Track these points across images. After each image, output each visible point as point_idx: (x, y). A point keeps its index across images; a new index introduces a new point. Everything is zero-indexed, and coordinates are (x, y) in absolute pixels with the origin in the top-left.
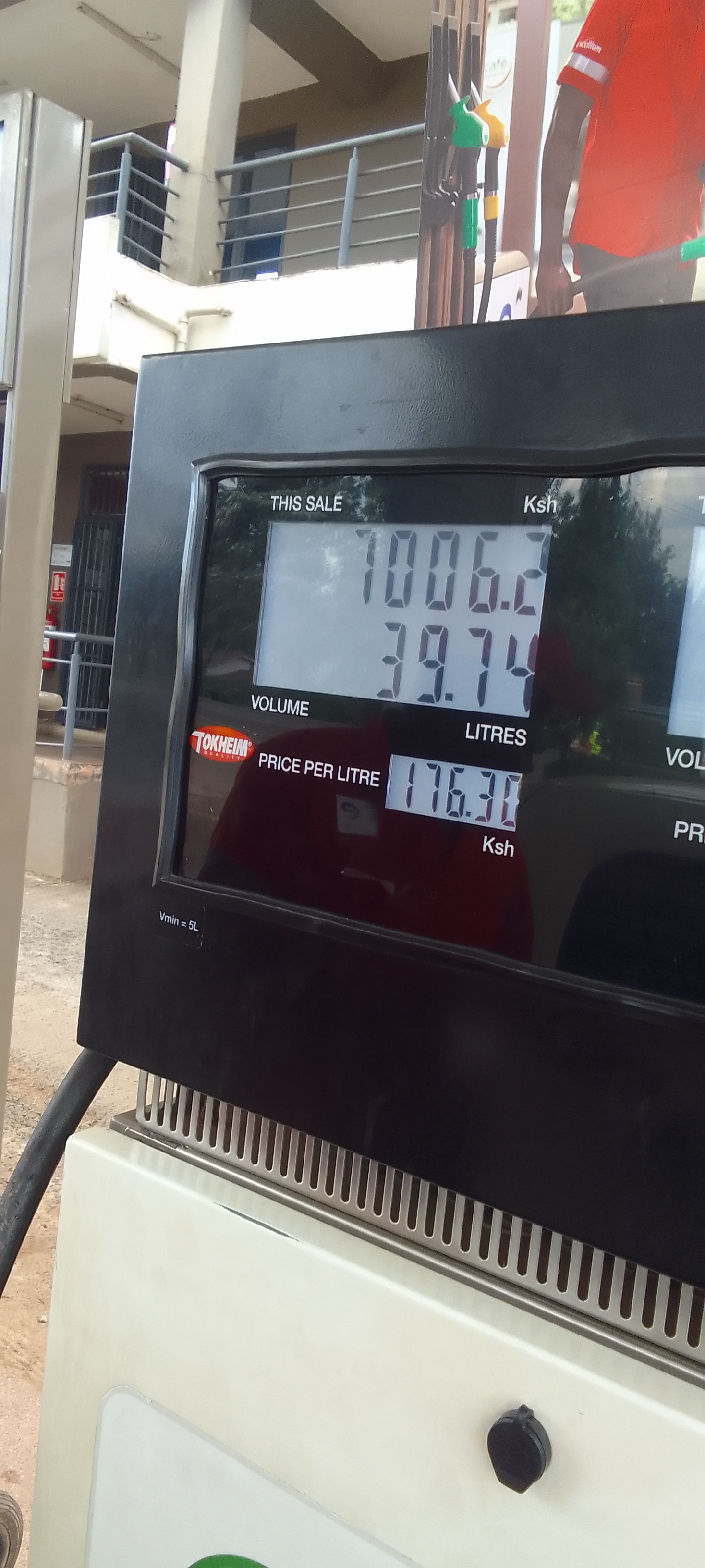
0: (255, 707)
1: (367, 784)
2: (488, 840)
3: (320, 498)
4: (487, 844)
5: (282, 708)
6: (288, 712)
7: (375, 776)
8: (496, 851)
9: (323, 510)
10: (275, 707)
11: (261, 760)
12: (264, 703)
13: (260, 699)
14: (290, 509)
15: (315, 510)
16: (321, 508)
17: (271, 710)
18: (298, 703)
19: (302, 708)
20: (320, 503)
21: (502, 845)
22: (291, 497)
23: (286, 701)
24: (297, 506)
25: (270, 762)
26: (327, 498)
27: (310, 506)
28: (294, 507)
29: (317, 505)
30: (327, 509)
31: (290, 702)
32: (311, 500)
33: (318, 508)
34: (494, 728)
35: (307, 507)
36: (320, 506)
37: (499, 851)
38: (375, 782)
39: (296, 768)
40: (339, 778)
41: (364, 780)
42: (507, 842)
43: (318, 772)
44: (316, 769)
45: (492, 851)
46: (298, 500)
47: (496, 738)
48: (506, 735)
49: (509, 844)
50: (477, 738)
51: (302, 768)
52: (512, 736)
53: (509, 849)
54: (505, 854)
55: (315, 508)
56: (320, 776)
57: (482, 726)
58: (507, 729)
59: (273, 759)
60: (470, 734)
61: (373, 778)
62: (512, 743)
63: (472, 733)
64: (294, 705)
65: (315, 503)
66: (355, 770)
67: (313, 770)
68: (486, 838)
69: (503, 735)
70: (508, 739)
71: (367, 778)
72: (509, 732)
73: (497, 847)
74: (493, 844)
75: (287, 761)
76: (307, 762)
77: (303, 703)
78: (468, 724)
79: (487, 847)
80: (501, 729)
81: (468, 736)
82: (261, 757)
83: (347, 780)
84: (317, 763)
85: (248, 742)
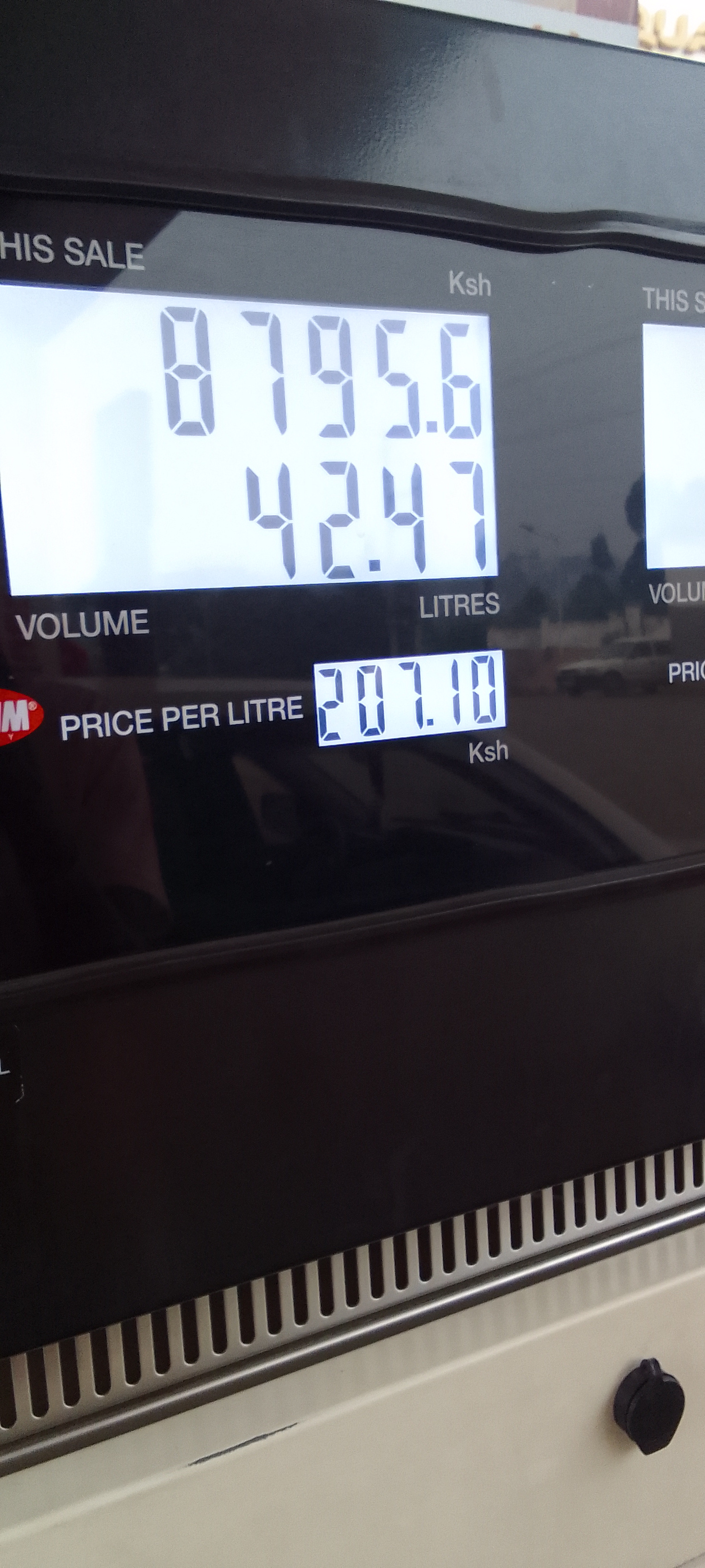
0: (28, 636)
1: (284, 718)
2: (474, 748)
3: (94, 244)
4: (473, 752)
5: (91, 628)
6: (107, 633)
7: (294, 703)
8: (487, 759)
9: (105, 265)
10: (74, 626)
11: (65, 729)
12: (48, 626)
13: (37, 621)
14: (28, 258)
15: (88, 263)
16: (99, 261)
17: (67, 635)
18: (124, 614)
19: (135, 622)
20: (95, 253)
21: (493, 748)
22: (26, 236)
23: (97, 614)
24: (44, 255)
25: (86, 727)
26: (109, 244)
27: (75, 257)
28: (36, 255)
29: (91, 257)
30: (112, 265)
31: (107, 615)
32: (73, 245)
33: (93, 261)
34: (457, 597)
35: (68, 258)
36: (95, 258)
37: (490, 757)
38: (295, 712)
39: (144, 726)
40: (232, 722)
41: (277, 715)
42: (498, 742)
43: (190, 722)
44: (186, 717)
45: (482, 760)
46: (42, 242)
47: (462, 610)
48: (474, 604)
49: (501, 744)
50: (437, 615)
51: (157, 722)
52: (481, 604)
53: (502, 750)
54: (499, 758)
55: (85, 260)
56: (197, 726)
57: (441, 597)
58: (474, 596)
59: (92, 721)
60: (426, 613)
61: (291, 708)
62: (482, 613)
63: (429, 609)
64: (116, 618)
65: (86, 253)
66: (258, 702)
67: (180, 720)
68: (471, 745)
69: (470, 605)
70: (478, 608)
71: (280, 709)
72: (477, 599)
73: (487, 752)
74: (482, 751)
75: (122, 719)
76: (165, 710)
77: (134, 612)
78: (422, 599)
79: (475, 756)
80: (466, 597)
81: (423, 616)
82: (64, 724)
83: (248, 721)
84: (185, 708)
85: (28, 702)
